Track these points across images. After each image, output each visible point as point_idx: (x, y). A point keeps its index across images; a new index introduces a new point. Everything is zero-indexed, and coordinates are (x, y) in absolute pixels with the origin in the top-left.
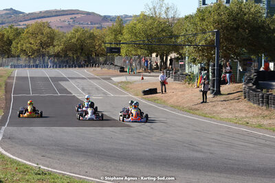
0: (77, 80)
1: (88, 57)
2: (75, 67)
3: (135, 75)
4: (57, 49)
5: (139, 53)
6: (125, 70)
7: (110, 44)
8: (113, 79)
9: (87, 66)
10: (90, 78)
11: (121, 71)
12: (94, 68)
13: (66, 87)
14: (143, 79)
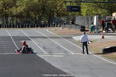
0: (39, 39)
1: (50, 18)
2: (37, 27)
3: (95, 34)
4: (20, 9)
5: (100, 13)
6: (86, 29)
7: (71, 2)
8: (74, 37)
9: (49, 26)
10: (51, 38)
11: (82, 31)
12: (56, 28)
14: (103, 37)
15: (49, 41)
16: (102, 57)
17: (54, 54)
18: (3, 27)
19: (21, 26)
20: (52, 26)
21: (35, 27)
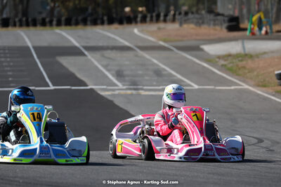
0: (108, 53)
2: (111, 22)
6: (242, 26)
11: (230, 29)
12: (162, 25)
13: (73, 69)
15: (137, 56)
16: (273, 95)
17: (142, 89)
18: (15, 25)
19: (63, 22)
20: (151, 20)
21: (103, 23)
